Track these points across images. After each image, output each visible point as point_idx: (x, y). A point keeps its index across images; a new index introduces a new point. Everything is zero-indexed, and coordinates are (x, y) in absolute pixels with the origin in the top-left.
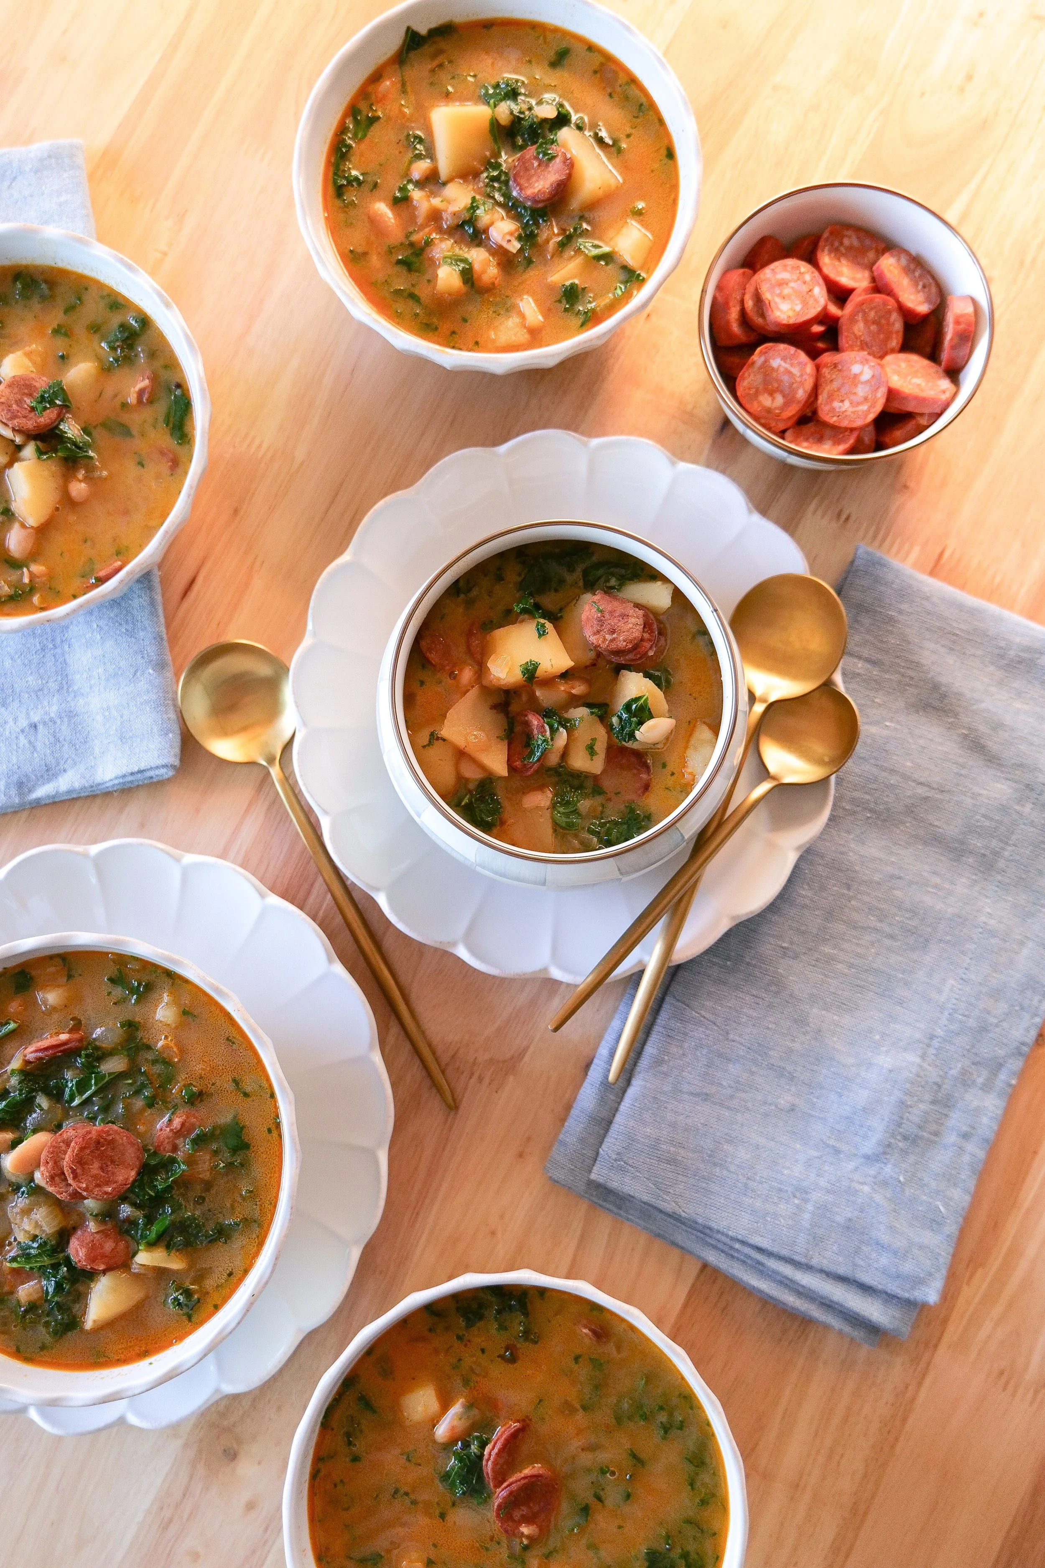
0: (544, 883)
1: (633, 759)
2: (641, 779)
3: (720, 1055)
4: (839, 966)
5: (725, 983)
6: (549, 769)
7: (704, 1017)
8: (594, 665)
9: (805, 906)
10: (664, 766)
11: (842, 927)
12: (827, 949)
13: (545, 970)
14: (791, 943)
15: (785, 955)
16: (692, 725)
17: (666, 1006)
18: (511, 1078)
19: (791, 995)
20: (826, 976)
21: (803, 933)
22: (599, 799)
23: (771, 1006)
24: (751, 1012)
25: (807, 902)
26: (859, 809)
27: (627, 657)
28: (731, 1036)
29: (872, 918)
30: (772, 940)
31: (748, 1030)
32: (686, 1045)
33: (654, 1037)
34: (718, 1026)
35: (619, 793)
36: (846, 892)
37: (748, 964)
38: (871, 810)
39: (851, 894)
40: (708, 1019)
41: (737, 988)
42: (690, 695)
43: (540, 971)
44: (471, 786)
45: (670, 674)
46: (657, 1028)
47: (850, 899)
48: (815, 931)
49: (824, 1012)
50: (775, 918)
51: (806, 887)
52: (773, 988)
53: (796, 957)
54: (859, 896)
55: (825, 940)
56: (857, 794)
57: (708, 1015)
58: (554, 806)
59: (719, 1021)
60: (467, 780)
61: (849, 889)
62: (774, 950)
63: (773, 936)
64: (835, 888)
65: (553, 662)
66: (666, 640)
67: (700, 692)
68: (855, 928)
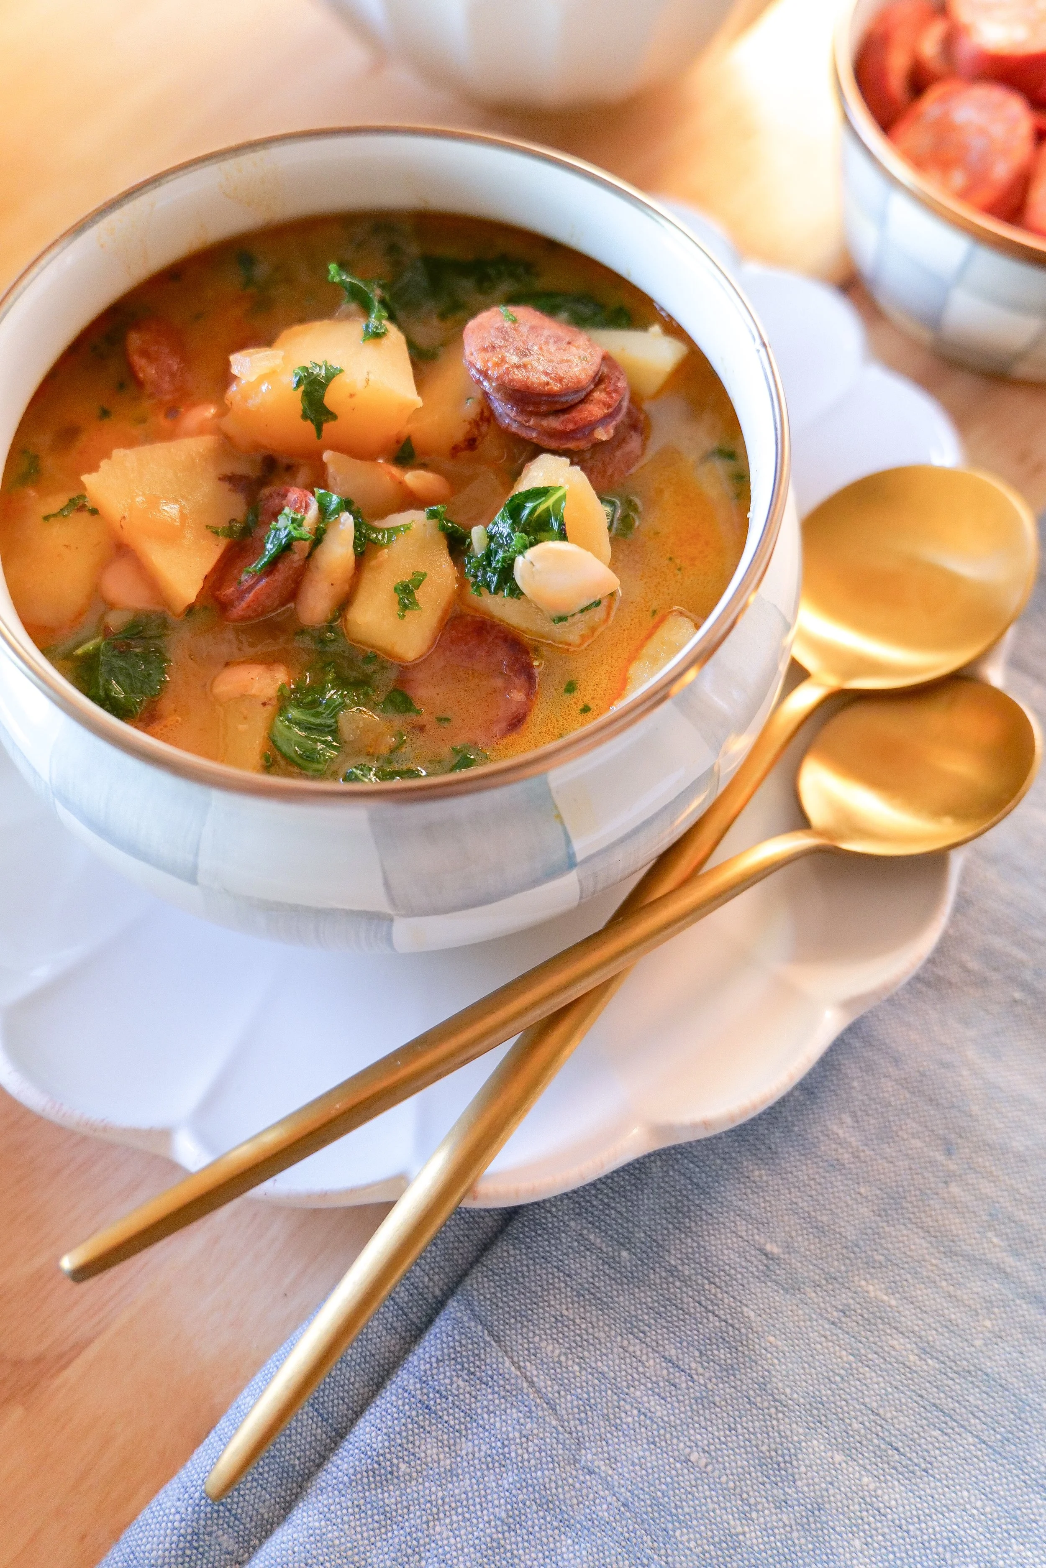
0: (192, 877)
1: (502, 656)
2: (509, 701)
3: (546, 1504)
4: (898, 1342)
5: (603, 1305)
6: (302, 631)
7: (532, 1384)
8: (471, 443)
9: (837, 1166)
10: (571, 688)
11: (919, 1244)
12: (874, 1290)
13: (165, 1135)
14: (789, 1248)
15: (767, 1274)
16: (657, 618)
17: (442, 1324)
18: (17, 1413)
19: (763, 1386)
20: (857, 1356)
21: (821, 1230)
22: (398, 721)
23: (704, 1401)
24: (653, 1403)
25: (846, 1157)
26: (995, 976)
27: (545, 423)
28: (586, 1457)
29: (995, 1240)
30: (742, 1227)
31: (637, 1452)
32: (466, 1447)
33: (388, 1399)
34: (561, 1420)
35: (447, 720)
36: (940, 1157)
37: (672, 1271)
38: (1024, 986)
39: (953, 1167)
40: (538, 1391)
41: (631, 1326)
42: (670, 559)
43: (150, 1133)
44: (115, 620)
45: (636, 510)
46: (403, 1378)
47: (948, 1178)
48: (851, 1233)
49: (838, 1458)
50: (760, 1174)
51: (848, 1120)
52: (722, 1353)
53: (793, 1287)
54: (971, 1178)
55: (870, 1264)
56: (998, 942)
57: (539, 1382)
58: (282, 702)
59: (566, 1404)
60: (110, 606)
61: (949, 1153)
62: (742, 1254)
63: (749, 1218)
64: (916, 1143)
65: (372, 377)
66: (644, 447)
67: (693, 559)
68: (950, 1254)
